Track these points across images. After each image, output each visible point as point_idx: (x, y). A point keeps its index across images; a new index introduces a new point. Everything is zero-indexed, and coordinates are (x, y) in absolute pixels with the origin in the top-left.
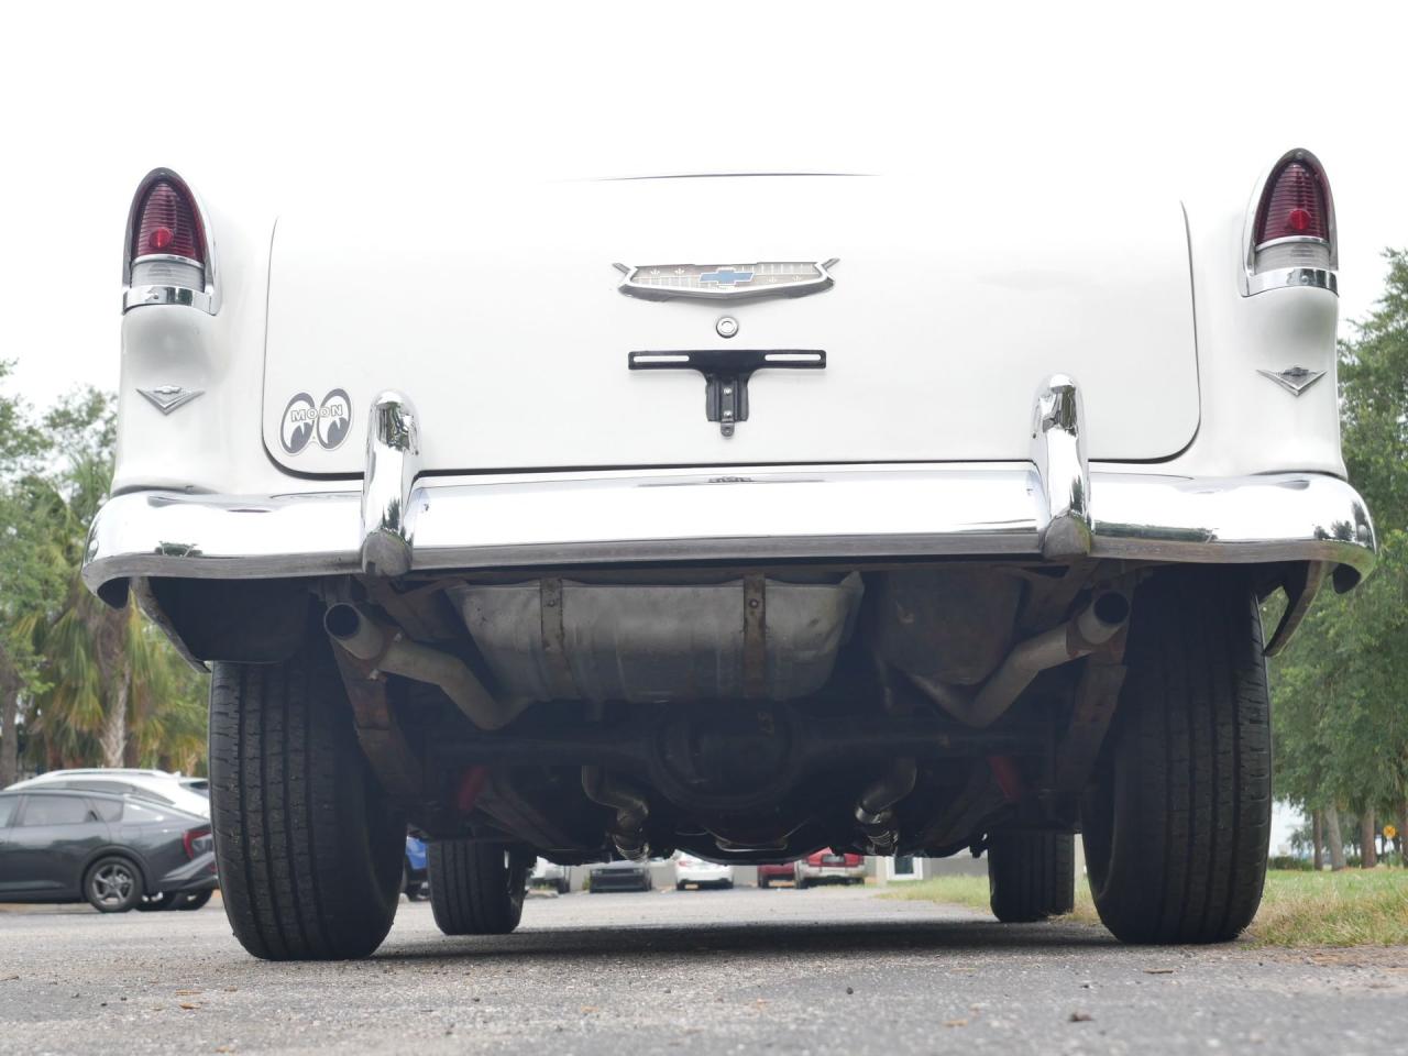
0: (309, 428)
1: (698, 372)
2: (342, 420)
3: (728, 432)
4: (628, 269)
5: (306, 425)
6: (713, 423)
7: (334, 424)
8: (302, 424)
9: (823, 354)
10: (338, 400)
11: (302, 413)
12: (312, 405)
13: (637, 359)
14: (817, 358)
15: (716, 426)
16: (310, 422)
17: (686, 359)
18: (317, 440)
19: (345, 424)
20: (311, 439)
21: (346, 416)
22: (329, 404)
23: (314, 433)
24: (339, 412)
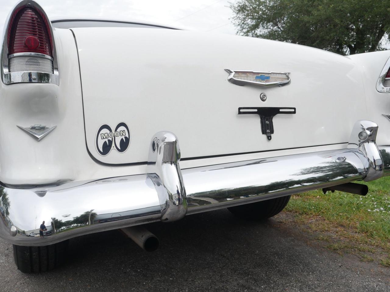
0: (110, 142)
1: (259, 115)
2: (126, 138)
3: (269, 138)
4: (232, 72)
5: (109, 140)
6: (264, 135)
7: (122, 139)
8: (106, 140)
9: (295, 109)
10: (122, 128)
11: (106, 134)
12: (110, 130)
13: (241, 110)
14: (293, 110)
15: (265, 136)
16: (111, 139)
17: (256, 110)
18: (115, 148)
19: (128, 140)
20: (112, 148)
21: (127, 136)
22: (119, 130)
23: (113, 145)
24: (124, 134)
